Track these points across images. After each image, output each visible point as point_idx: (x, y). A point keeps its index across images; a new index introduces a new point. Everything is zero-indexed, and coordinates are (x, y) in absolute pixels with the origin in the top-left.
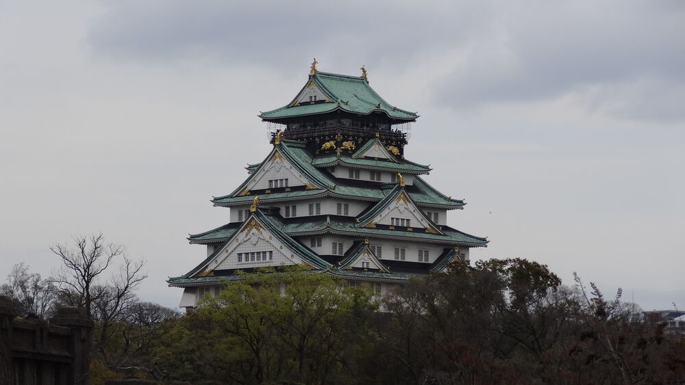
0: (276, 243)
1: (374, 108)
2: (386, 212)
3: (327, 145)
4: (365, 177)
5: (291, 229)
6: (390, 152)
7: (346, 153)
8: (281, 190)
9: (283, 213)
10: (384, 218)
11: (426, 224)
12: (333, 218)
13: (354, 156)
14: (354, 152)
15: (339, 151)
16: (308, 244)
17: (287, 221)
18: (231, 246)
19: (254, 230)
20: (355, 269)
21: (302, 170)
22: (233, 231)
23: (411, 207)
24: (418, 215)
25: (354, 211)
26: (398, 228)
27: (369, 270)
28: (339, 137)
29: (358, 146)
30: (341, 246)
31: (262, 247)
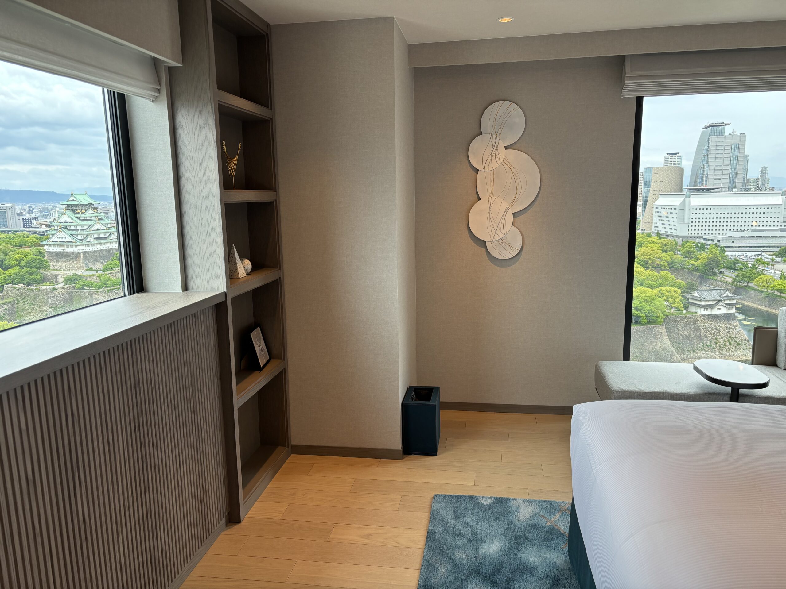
0: (67, 236)
1: (89, 202)
2: (94, 227)
3: (77, 211)
4: (88, 218)
5: (70, 232)
6: (94, 211)
7: (82, 213)
8: (67, 222)
9: (68, 227)
10: (94, 228)
11: (105, 228)
12: (81, 230)
13: (85, 214)
14: (85, 213)
15: (81, 213)
16: (75, 236)
17: (69, 230)
18: (56, 235)
19: (61, 232)
20: (87, 242)
21: (71, 218)
22: (56, 231)
23: (101, 225)
24: (102, 226)
25: (86, 227)
26: (98, 230)
27: (91, 241)
28: (80, 210)
29: (86, 211)
30: (83, 236)
31: (63, 236)
